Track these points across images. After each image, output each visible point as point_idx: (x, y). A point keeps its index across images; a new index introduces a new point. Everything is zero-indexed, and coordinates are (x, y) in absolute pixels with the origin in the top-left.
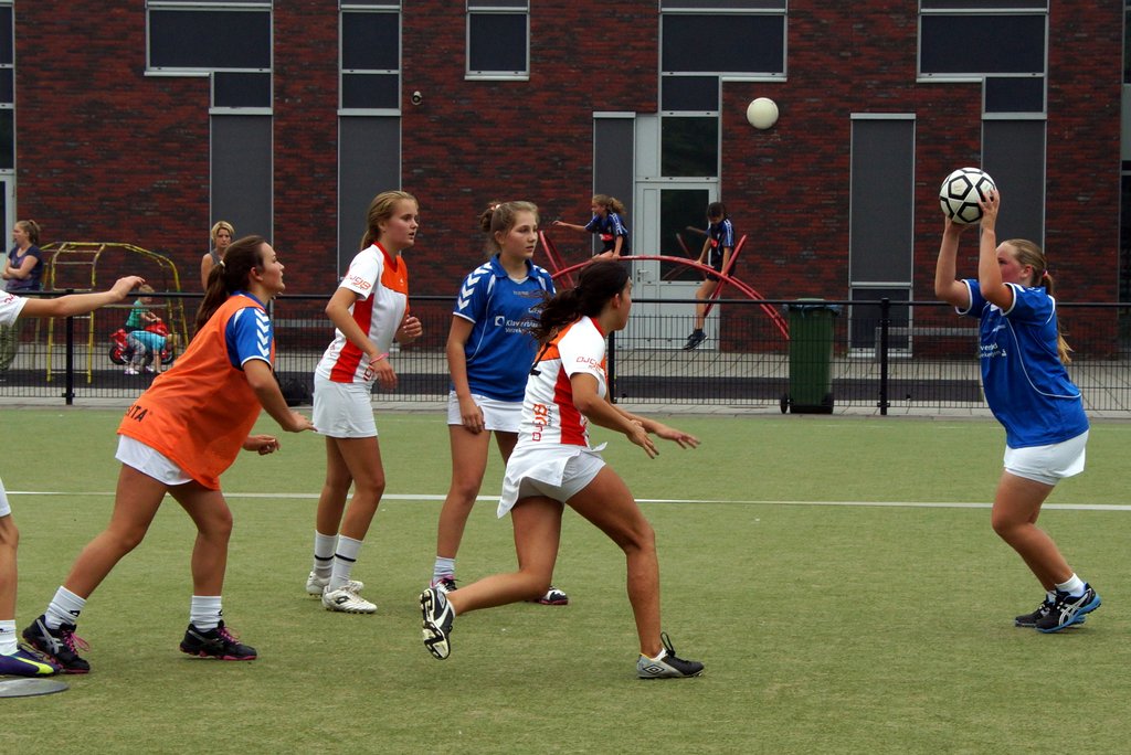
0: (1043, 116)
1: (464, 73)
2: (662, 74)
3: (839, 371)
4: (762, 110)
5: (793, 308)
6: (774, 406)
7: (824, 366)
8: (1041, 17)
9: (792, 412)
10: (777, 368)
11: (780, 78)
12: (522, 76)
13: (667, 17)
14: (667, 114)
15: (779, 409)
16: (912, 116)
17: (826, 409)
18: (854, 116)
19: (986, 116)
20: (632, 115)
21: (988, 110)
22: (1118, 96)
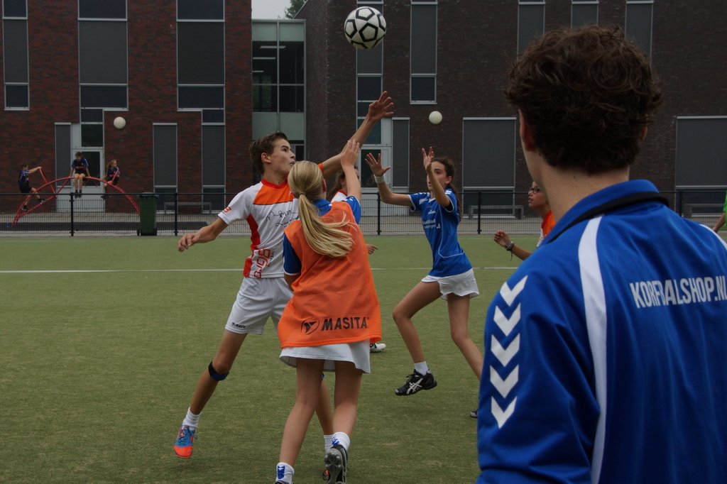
0: (224, 124)
1: (4, 108)
2: (81, 108)
3: (158, 220)
4: (119, 122)
5: (141, 196)
6: (134, 233)
7: (153, 217)
8: (222, 88)
9: (142, 235)
10: (135, 218)
11: (126, 110)
12: (27, 109)
13: (82, 87)
14: (83, 123)
15: (136, 234)
16: (176, 124)
17: (154, 234)
18: (154, 124)
19: (203, 124)
20: (70, 124)
21: (204, 121)
22: (251, 117)
